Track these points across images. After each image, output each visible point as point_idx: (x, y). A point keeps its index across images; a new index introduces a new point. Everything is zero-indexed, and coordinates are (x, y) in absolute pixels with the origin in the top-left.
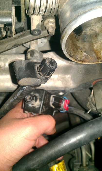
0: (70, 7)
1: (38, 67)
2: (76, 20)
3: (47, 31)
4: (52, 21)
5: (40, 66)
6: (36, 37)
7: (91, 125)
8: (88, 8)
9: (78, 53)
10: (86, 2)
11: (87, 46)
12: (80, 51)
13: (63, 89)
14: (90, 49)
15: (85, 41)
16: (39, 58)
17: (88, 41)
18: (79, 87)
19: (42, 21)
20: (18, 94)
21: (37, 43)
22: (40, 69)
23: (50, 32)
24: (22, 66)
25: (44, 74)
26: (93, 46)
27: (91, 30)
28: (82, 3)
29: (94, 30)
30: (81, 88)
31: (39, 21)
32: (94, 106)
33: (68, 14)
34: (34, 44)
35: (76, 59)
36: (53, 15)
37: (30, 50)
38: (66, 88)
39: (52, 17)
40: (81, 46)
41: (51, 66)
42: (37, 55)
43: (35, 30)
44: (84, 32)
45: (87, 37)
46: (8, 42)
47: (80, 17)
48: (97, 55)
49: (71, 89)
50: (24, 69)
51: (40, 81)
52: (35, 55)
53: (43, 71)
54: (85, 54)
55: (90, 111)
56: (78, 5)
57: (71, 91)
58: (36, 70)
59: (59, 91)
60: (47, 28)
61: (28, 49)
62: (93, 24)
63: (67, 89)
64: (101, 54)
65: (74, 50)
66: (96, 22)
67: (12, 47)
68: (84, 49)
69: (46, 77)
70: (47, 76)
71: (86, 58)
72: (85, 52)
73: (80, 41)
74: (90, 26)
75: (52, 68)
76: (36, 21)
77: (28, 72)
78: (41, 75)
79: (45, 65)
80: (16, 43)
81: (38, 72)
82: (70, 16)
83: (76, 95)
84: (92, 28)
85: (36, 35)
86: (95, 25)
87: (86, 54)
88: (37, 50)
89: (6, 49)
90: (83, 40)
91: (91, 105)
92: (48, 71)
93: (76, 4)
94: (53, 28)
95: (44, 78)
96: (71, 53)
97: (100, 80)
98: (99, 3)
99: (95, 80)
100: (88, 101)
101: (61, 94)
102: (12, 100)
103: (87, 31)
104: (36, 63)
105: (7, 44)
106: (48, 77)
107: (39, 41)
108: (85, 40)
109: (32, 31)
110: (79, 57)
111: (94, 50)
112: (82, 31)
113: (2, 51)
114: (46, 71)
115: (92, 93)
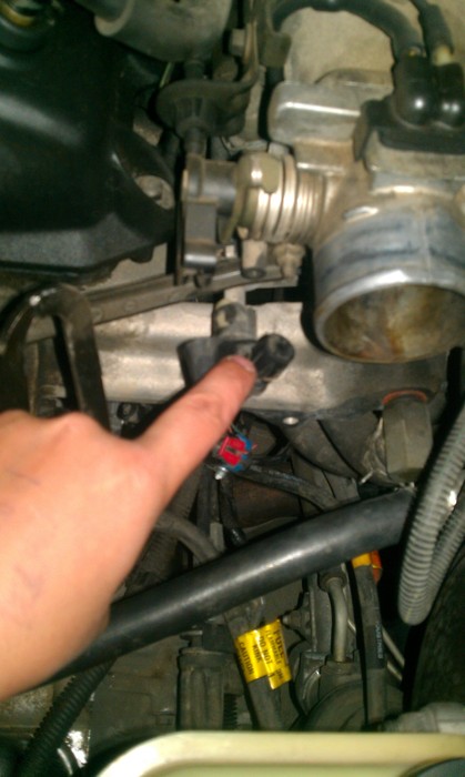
3: (278, 268)
4: (294, 247)
7: (368, 511)
10: (374, 248)
11: (372, 319)
13: (298, 409)
14: (378, 327)
18: (344, 406)
25: (263, 372)
28: (367, 249)
30: (350, 411)
32: (380, 464)
38: (305, 405)
40: (359, 318)
41: (280, 356)
43: (251, 270)
48: (393, 343)
49: (320, 411)
52: (238, 318)
55: (369, 475)
57: (319, 417)
59: (286, 414)
60: (280, 262)
63: (310, 410)
68: (364, 327)
71: (367, 348)
72: (367, 334)
75: (283, 359)
83: (334, 426)
87: (368, 340)
88: (243, 302)
91: (373, 459)
94: (294, 264)
98: (400, 256)
99: (392, 392)
100: (367, 448)
101: (290, 421)
104: (240, 341)
106: (270, 379)
108: (370, 303)
109: (245, 272)
111: (388, 330)
115: (380, 426)
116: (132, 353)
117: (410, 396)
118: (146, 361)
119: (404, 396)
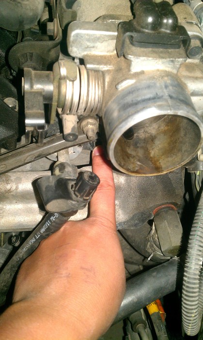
0: (118, 105)
1: (72, 186)
2: (126, 121)
3: (85, 135)
4: (92, 121)
5: (75, 184)
6: (70, 144)
7: (155, 274)
8: (140, 106)
9: (129, 161)
10: (137, 99)
11: (141, 153)
12: (132, 160)
14: (145, 157)
15: (138, 147)
16: (72, 174)
17: (142, 147)
18: (132, 219)
19: (78, 122)
20: (43, 230)
21: (68, 153)
22: (75, 188)
23: (90, 137)
24: (50, 185)
25: (82, 194)
26: (149, 153)
27: (145, 132)
28: (132, 101)
29: (149, 132)
30: (136, 222)
31: (74, 122)
32: (157, 249)
33: (115, 114)
34: (63, 154)
35: (128, 170)
36: (94, 114)
37: (57, 163)
39: (92, 117)
40: (133, 153)
41: (91, 182)
42: (68, 169)
43: (69, 134)
44: (135, 135)
45: (140, 142)
46: (29, 151)
47: (131, 117)
48: (155, 164)
49: (120, 224)
50: (54, 188)
51: (77, 206)
52: (66, 170)
53: (80, 190)
54: (138, 163)
55: (152, 255)
56: (128, 103)
58: (70, 189)
60: (85, 132)
61: (55, 162)
62: (147, 125)
64: (160, 163)
65: (124, 159)
66: (151, 122)
67: (35, 158)
68: (137, 157)
69: (85, 198)
70: (86, 196)
71: (140, 168)
72: (139, 161)
73: (132, 147)
74: (144, 127)
75: (93, 184)
76: (70, 122)
77: (60, 192)
78: (77, 196)
79: (83, 181)
80: (41, 152)
81: (72, 193)
82: (119, 117)
84: (147, 129)
85: (71, 141)
86: (150, 126)
87: (140, 164)
88: (68, 162)
89: (26, 162)
90: (136, 145)
91: (153, 246)
92: (88, 189)
93: (126, 101)
94: (93, 131)
95: (82, 200)
96: (120, 162)
97: (163, 206)
98: (153, 101)
99: (157, 207)
100: (149, 241)
102: (33, 240)
103: (141, 134)
104: (70, 180)
105: (27, 154)
106: (88, 198)
107: (71, 150)
108: (138, 145)
109: (65, 136)
110: (131, 167)
111: (151, 158)
112: (133, 135)
113: (20, 164)
114: (84, 189)
115: (154, 227)
116: (11, 203)
117: (167, 207)
118: (20, 206)
119: (163, 208)
